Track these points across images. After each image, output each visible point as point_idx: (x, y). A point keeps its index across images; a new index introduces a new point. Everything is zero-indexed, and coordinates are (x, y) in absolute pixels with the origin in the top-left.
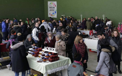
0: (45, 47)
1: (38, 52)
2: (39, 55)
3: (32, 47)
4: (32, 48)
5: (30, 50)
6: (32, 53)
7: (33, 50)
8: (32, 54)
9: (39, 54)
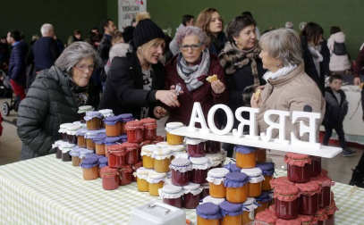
0: (197, 107)
1: (129, 146)
2: (140, 173)
3: (80, 117)
4: (77, 124)
5: (64, 137)
6: (82, 152)
7: (89, 134)
8: (78, 162)
9: (139, 160)
